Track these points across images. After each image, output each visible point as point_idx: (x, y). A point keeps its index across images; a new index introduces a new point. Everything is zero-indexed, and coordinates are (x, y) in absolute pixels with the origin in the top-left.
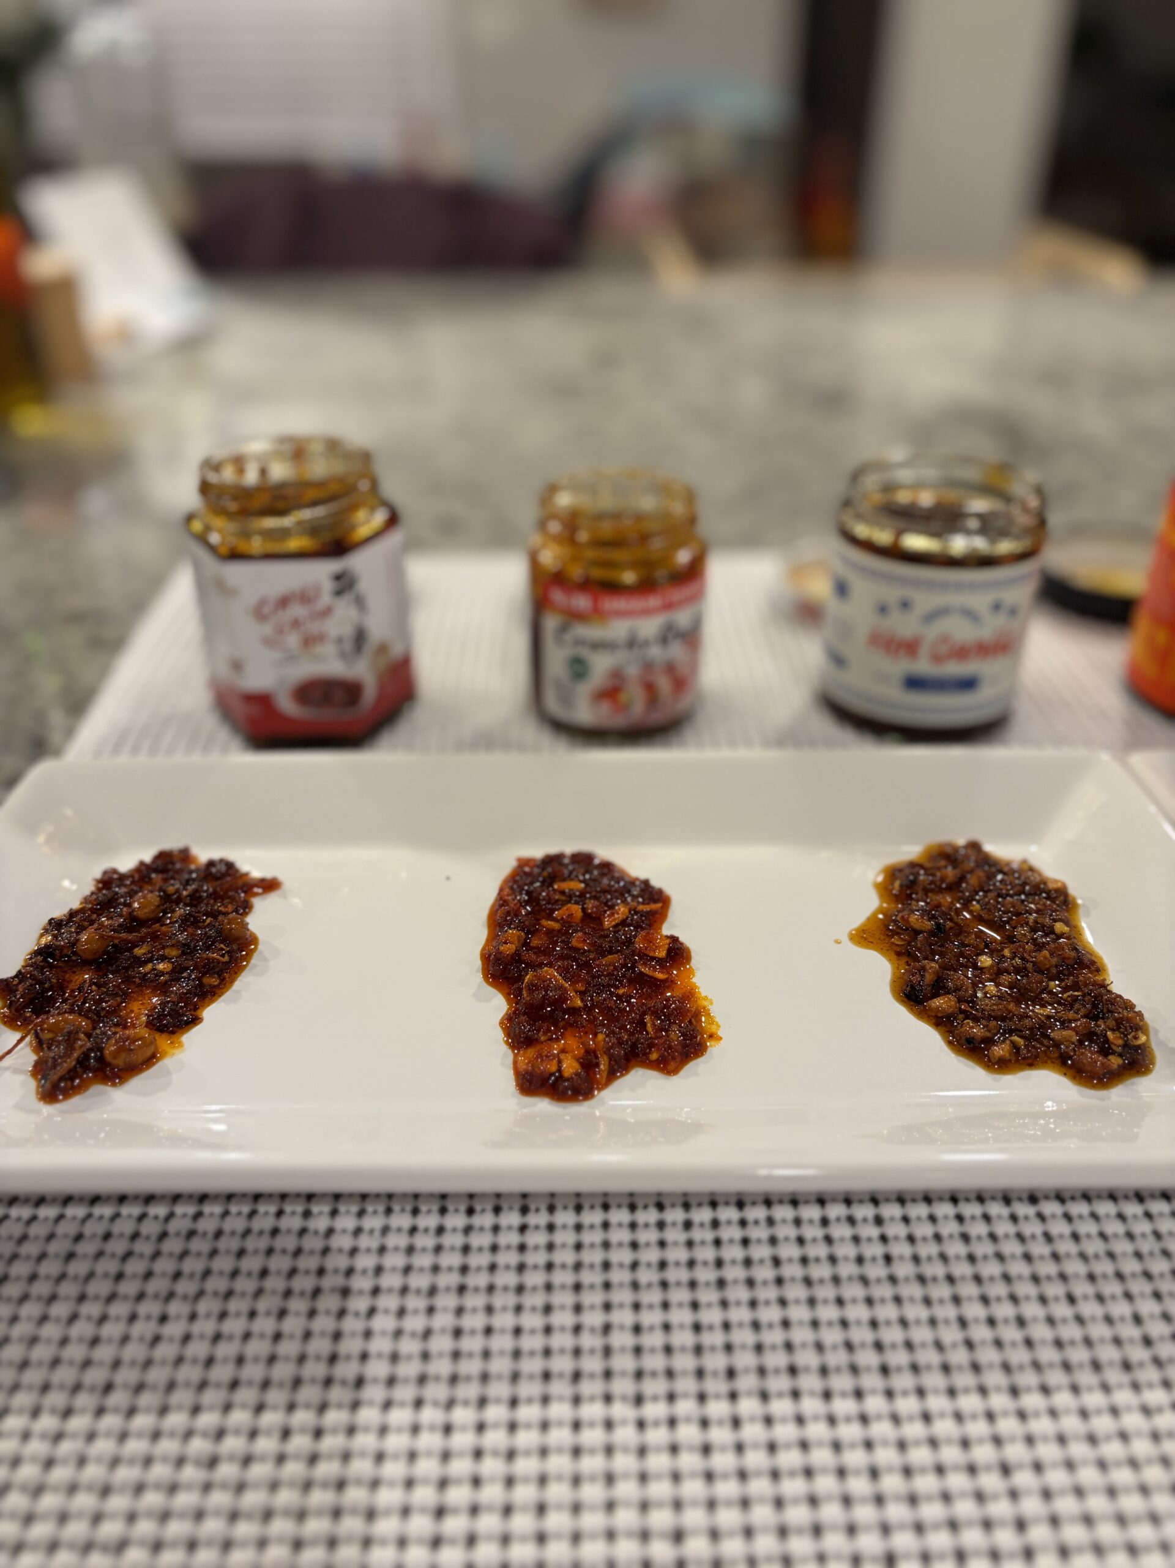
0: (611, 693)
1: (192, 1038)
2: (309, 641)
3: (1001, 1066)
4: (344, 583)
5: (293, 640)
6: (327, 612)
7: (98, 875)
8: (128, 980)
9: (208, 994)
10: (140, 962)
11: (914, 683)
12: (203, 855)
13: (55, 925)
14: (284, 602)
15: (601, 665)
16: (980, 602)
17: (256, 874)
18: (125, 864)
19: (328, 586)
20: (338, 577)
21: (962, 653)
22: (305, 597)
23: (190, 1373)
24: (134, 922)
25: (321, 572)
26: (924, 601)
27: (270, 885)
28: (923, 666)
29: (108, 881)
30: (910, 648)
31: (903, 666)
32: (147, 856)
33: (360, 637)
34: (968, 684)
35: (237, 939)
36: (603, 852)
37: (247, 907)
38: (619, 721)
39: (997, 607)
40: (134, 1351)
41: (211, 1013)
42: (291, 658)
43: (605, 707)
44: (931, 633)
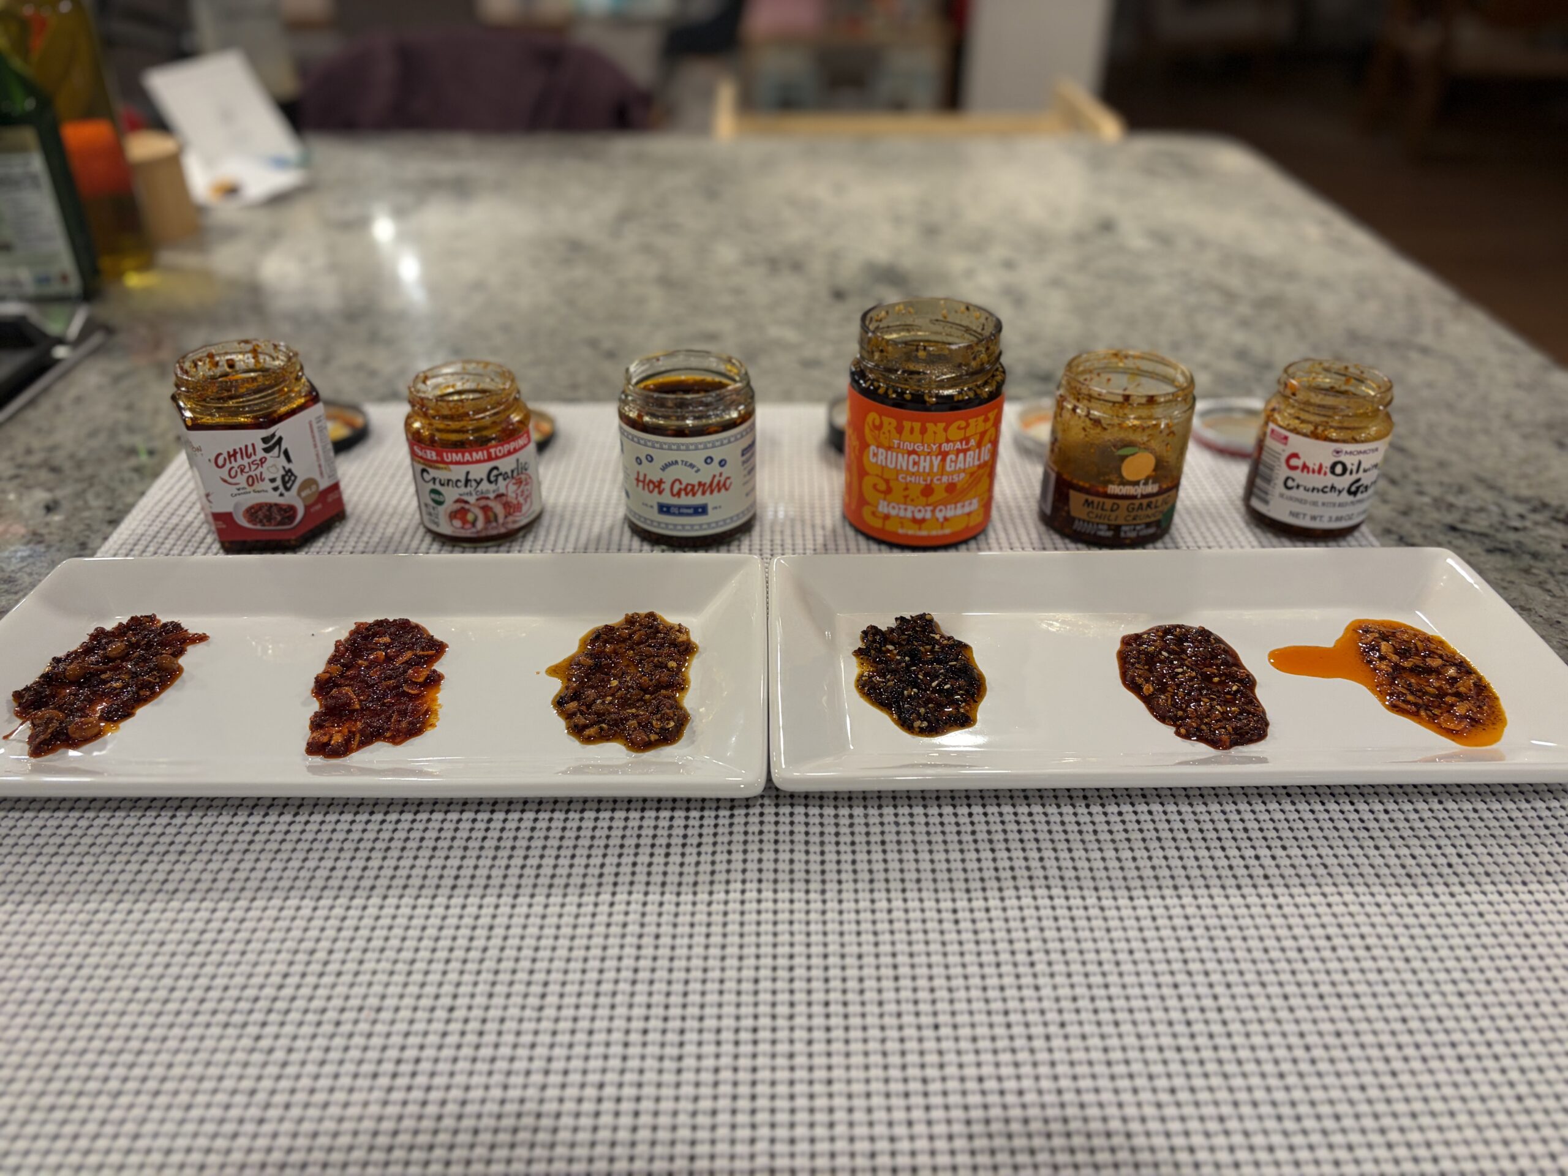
0: (460, 513)
1: (127, 725)
2: (252, 481)
3: (588, 740)
4: (272, 444)
5: (241, 479)
6: (263, 461)
7: (91, 631)
8: (94, 693)
9: (140, 700)
10: (105, 682)
11: (664, 509)
12: (164, 619)
13: (57, 661)
14: (232, 455)
15: (451, 495)
16: (698, 458)
17: (192, 631)
18: (109, 626)
19: (260, 446)
20: (265, 440)
21: (691, 490)
22: (245, 452)
23: (88, 887)
24: (107, 659)
25: (255, 437)
26: (662, 457)
27: (202, 638)
28: (667, 499)
29: (99, 635)
30: (658, 485)
31: (655, 498)
32: (125, 620)
33: (288, 477)
34: (701, 510)
35: (166, 669)
36: (414, 620)
37: (181, 652)
38: (468, 533)
39: (709, 460)
40: (62, 878)
41: (142, 712)
42: (241, 491)
43: (457, 523)
44: (669, 476)
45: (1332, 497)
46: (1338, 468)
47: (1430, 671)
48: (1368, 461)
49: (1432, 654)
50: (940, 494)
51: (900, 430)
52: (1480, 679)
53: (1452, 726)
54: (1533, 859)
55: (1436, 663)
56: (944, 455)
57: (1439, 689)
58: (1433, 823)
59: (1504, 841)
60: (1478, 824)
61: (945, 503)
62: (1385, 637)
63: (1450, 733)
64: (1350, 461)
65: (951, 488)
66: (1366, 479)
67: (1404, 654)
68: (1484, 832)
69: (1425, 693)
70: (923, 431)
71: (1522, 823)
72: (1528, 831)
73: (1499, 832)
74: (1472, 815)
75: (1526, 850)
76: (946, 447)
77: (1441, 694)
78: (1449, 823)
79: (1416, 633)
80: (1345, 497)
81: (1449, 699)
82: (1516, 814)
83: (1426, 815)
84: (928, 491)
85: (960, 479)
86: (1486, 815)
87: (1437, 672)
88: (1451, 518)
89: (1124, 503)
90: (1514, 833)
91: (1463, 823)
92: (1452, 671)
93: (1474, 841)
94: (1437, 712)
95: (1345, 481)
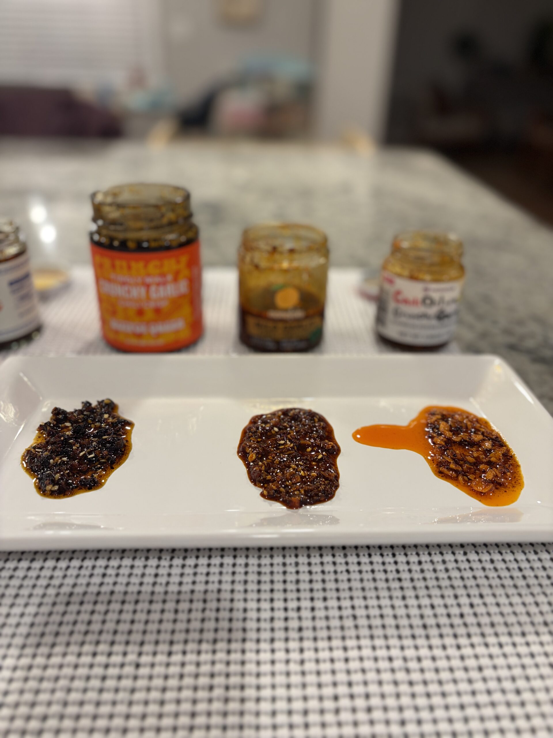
45: (424, 322)
46: (428, 301)
47: (472, 444)
48: (449, 296)
49: (477, 431)
50: (149, 315)
51: (113, 266)
52: (508, 450)
53: (480, 489)
54: (533, 609)
55: (477, 438)
56: (148, 286)
57: (477, 458)
58: (455, 574)
59: (512, 591)
60: (492, 574)
61: (155, 321)
62: (444, 418)
63: (479, 495)
64: (436, 296)
65: (158, 311)
66: (449, 309)
67: (456, 431)
68: (496, 582)
69: (466, 462)
70: (129, 268)
71: (529, 573)
72: (532, 581)
73: (508, 582)
74: (488, 566)
75: (529, 600)
76: (149, 280)
77: (478, 462)
78: (468, 574)
79: (468, 415)
80: (434, 322)
81: (482, 467)
82: (524, 565)
83: (451, 565)
84: (140, 312)
85: (164, 305)
86: (500, 565)
87: (478, 444)
88: (511, 340)
89: (280, 325)
90: (521, 583)
91: (480, 573)
92: (488, 445)
93: (486, 591)
94: (471, 477)
95: (433, 311)
